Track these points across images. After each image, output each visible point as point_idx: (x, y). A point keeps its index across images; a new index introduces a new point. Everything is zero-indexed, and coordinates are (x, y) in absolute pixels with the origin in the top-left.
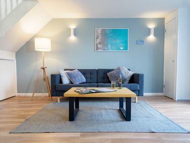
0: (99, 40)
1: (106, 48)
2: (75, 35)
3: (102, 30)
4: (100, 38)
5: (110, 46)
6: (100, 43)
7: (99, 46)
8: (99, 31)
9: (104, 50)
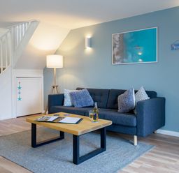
0: (116, 50)
1: (125, 60)
2: (91, 45)
3: (120, 35)
4: (117, 46)
5: (130, 56)
6: (118, 54)
7: (117, 57)
8: (117, 38)
9: (122, 62)
